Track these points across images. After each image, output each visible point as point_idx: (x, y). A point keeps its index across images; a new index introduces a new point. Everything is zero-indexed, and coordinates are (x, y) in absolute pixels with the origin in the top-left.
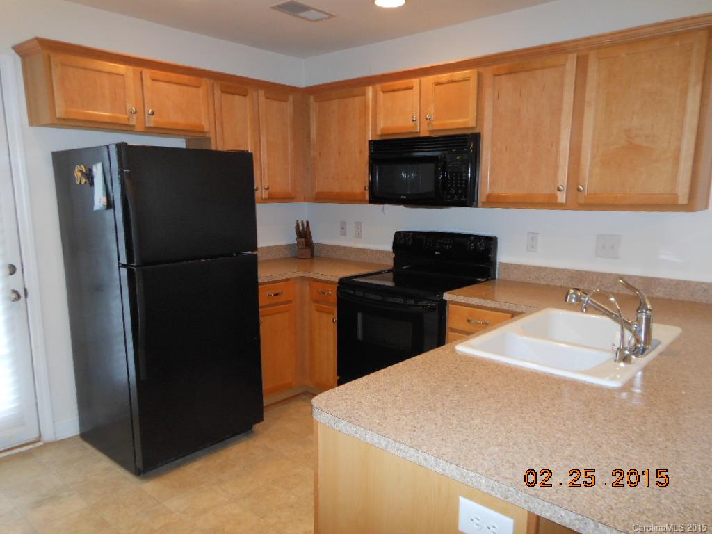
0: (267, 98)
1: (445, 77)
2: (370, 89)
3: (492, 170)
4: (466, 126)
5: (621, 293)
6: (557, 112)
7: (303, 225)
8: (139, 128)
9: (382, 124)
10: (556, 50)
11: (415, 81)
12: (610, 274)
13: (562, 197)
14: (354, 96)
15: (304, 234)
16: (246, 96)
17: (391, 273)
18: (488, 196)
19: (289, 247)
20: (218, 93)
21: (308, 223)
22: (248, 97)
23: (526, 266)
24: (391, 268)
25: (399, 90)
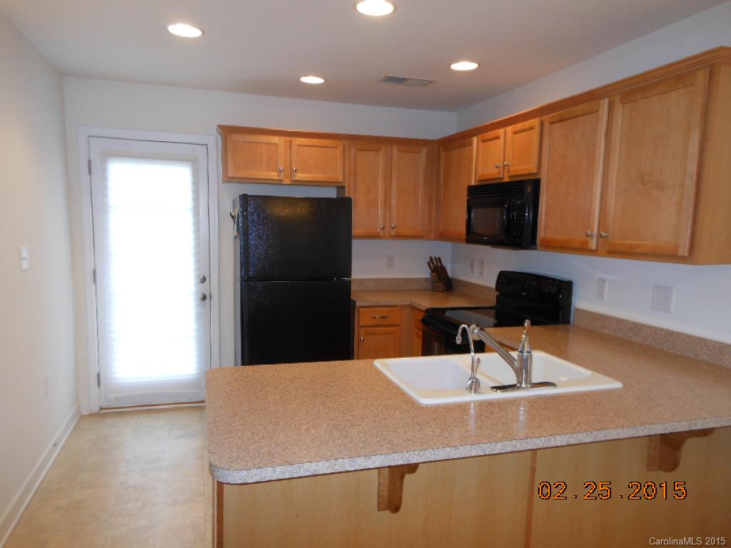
0: (399, 152)
1: (519, 126)
2: (475, 139)
3: (546, 214)
4: (530, 172)
5: (670, 351)
6: (591, 158)
7: (436, 261)
8: (287, 181)
9: (480, 172)
10: (591, 97)
11: (501, 131)
12: (662, 329)
13: (593, 244)
14: (465, 146)
15: (437, 268)
16: (379, 151)
17: (493, 310)
18: (542, 241)
19: (426, 280)
20: (353, 151)
21: (439, 259)
22: (381, 152)
23: (594, 314)
24: (494, 304)
25: (491, 140)
